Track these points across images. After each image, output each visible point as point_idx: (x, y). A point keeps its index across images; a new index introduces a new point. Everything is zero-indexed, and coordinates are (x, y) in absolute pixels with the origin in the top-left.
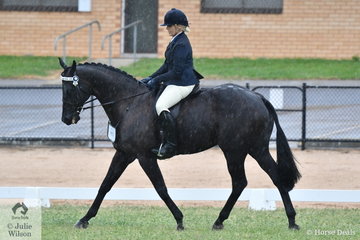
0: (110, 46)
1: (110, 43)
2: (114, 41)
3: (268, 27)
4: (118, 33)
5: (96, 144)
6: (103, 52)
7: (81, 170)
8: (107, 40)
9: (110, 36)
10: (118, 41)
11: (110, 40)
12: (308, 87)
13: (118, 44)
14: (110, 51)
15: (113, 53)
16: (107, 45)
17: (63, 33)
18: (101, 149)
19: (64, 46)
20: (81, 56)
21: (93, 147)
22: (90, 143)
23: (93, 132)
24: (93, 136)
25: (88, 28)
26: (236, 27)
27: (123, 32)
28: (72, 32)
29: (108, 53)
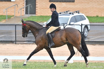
0: (21, 12)
1: (21, 11)
2: (22, 10)
3: (70, 6)
4: (24, 8)
5: (17, 42)
6: (19, 14)
7: (12, 50)
8: (20, 10)
9: (21, 9)
10: (23, 11)
11: (21, 10)
12: (83, 25)
13: (23, 12)
14: (21, 13)
15: (22, 14)
16: (20, 12)
17: (6, 8)
18: (18, 44)
19: (7, 12)
20: (12, 15)
21: (16, 43)
22: (15, 42)
23: (16, 39)
24: (16, 40)
25: (14, 7)
26: (60, 6)
27: (25, 8)
28: (9, 8)
29: (20, 14)
